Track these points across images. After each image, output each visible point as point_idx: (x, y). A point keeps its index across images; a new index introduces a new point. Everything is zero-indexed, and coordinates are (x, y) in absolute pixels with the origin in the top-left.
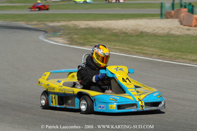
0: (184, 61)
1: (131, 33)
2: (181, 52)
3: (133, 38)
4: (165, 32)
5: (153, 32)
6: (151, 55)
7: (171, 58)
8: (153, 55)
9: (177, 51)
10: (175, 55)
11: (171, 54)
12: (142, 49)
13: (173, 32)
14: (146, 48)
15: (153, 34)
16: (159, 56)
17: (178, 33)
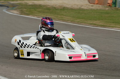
0: (85, 24)
1: (58, 8)
2: (85, 19)
3: (58, 11)
4: (78, 7)
5: (71, 7)
6: (67, 21)
7: (78, 23)
8: (68, 21)
9: (82, 19)
10: (81, 21)
11: (78, 20)
12: (62, 18)
13: (83, 7)
14: (65, 17)
15: (71, 8)
16: (72, 22)
17: (86, 8)
